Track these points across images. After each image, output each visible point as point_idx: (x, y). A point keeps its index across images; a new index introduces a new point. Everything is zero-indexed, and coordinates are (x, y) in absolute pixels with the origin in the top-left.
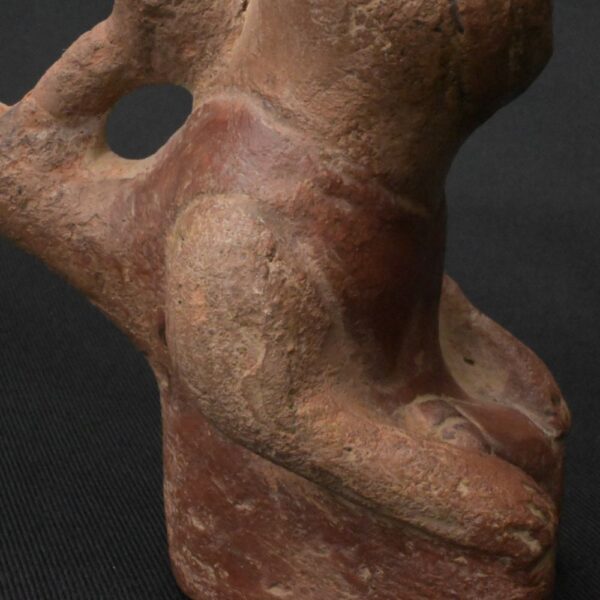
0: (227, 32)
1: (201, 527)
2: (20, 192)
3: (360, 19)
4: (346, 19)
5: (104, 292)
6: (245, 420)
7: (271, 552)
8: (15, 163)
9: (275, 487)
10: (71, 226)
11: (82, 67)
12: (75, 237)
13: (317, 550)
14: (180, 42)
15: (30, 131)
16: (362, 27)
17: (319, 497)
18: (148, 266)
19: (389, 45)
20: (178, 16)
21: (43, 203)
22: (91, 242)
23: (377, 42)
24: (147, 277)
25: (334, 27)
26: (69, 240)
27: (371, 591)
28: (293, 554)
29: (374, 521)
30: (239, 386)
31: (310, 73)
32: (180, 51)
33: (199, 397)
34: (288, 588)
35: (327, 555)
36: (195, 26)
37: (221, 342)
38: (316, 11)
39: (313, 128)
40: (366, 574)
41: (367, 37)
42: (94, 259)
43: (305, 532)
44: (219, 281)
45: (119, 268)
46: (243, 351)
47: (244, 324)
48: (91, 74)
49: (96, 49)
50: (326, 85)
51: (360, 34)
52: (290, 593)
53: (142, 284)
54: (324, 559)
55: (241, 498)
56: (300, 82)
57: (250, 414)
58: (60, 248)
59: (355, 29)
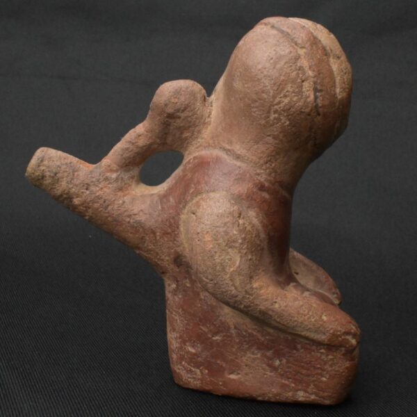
0: (204, 123)
1: (193, 351)
2: (105, 202)
3: (276, 112)
4: (269, 112)
5: (146, 245)
6: (231, 291)
7: (230, 358)
8: (102, 188)
10: (129, 216)
12: (131, 221)
13: (253, 353)
14: (182, 129)
15: (108, 174)
16: (276, 115)
17: (256, 329)
18: (170, 231)
19: (288, 123)
21: (116, 207)
22: (139, 222)
23: (283, 121)
24: (169, 236)
25: (263, 116)
26: (129, 222)
27: (280, 370)
28: (242, 357)
29: (282, 337)
30: (228, 276)
31: (249, 138)
33: (207, 283)
34: (239, 374)
35: (259, 356)
36: (190, 122)
37: (220, 256)
38: (255, 110)
39: (251, 162)
40: (277, 363)
41: (278, 120)
42: (141, 230)
43: (247, 346)
44: (218, 229)
45: (154, 233)
46: (230, 260)
50: (257, 142)
51: (275, 119)
52: (240, 376)
53: (166, 239)
54: (257, 358)
55: (216, 334)
56: (244, 142)
57: (233, 288)
58: (124, 226)
59: (273, 116)
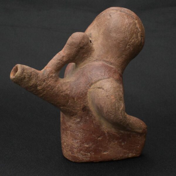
1: (88, 146)
2: (52, 87)
3: (129, 45)
4: (127, 45)
5: (68, 104)
7: (105, 146)
8: (50, 81)
9: (106, 133)
10: (62, 92)
11: (61, 60)
13: (114, 142)
16: (129, 46)
17: (116, 132)
18: (82, 97)
19: (132, 49)
20: (85, 48)
21: (56, 89)
22: (67, 94)
23: (131, 49)
24: (81, 99)
25: (124, 47)
26: (62, 95)
27: (124, 147)
28: (109, 144)
29: (126, 133)
30: (120, 112)
31: (116, 56)
32: (83, 55)
34: (107, 151)
35: (116, 142)
38: (121, 44)
39: (116, 65)
40: (123, 144)
41: (129, 48)
42: (67, 97)
43: (112, 140)
45: (74, 99)
47: (121, 100)
48: (63, 62)
49: (63, 57)
50: (119, 57)
51: (128, 48)
52: (108, 152)
53: (79, 101)
54: (116, 144)
55: (99, 137)
56: (113, 58)
58: (60, 97)
59: (128, 47)
